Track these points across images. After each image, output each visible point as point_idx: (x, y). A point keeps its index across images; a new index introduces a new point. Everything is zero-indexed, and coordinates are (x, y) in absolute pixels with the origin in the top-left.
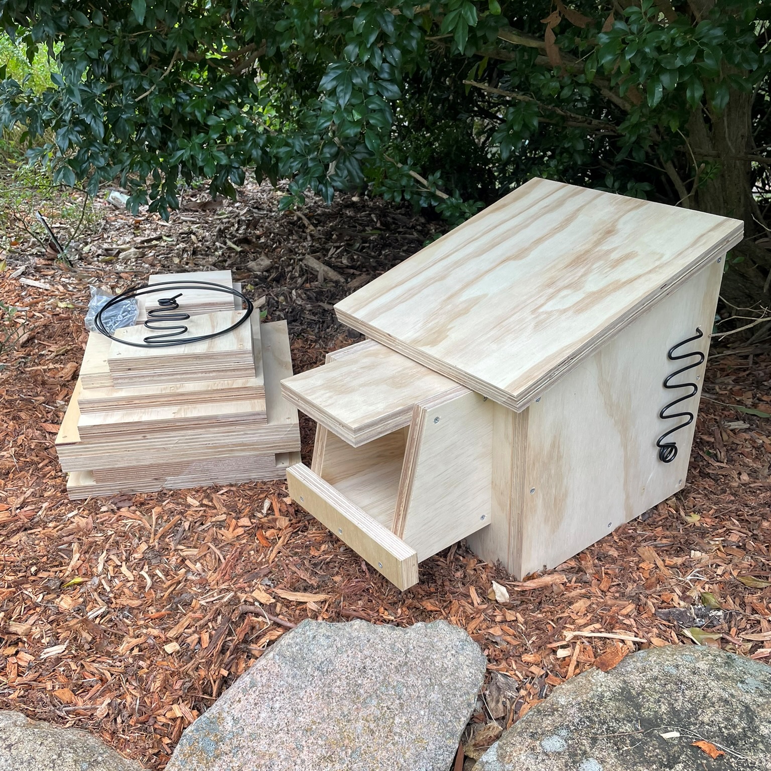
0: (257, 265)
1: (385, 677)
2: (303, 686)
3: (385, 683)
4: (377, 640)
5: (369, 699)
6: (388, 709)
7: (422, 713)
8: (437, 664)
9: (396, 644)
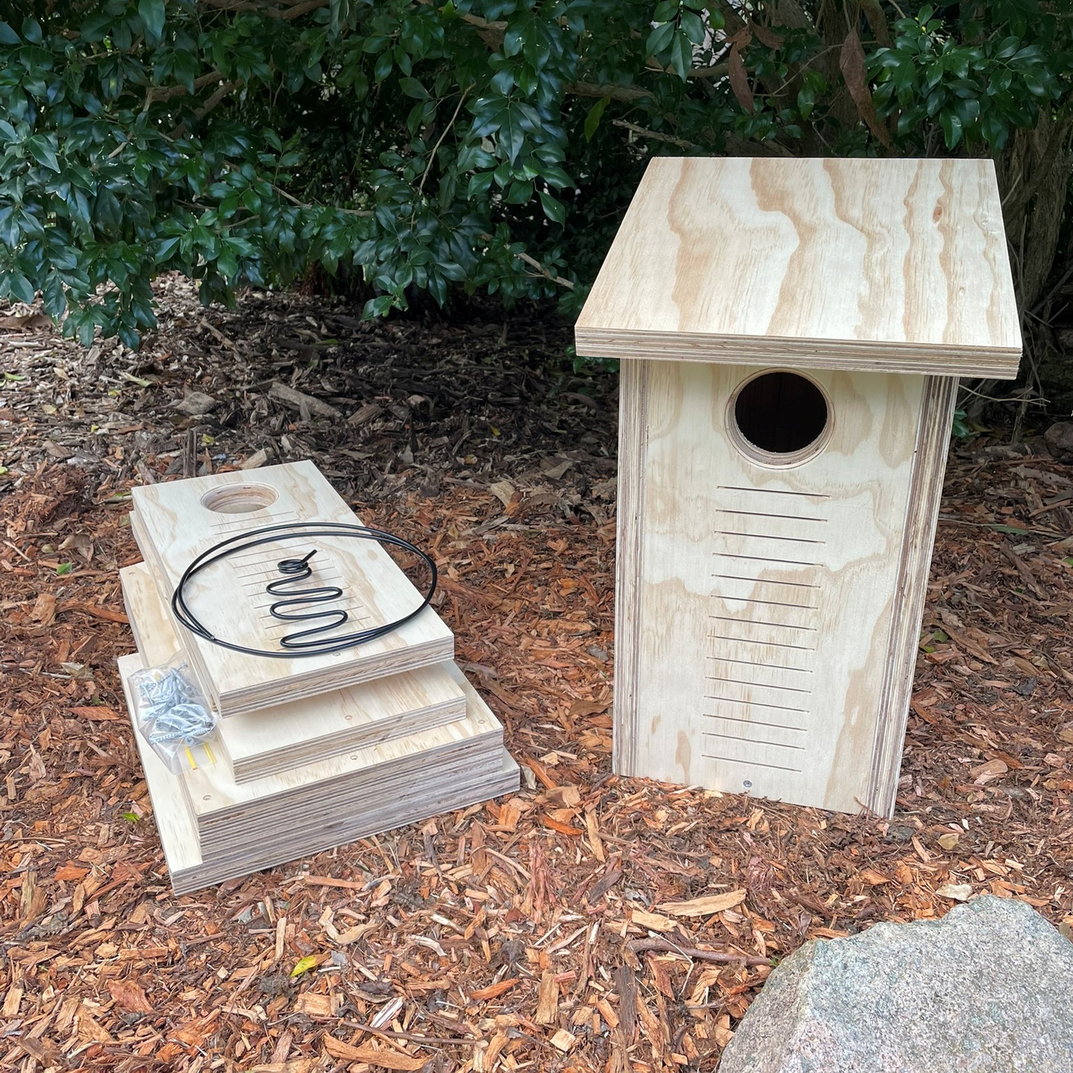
0: (193, 404)
1: (970, 1001)
2: (874, 1048)
3: (974, 1011)
4: (930, 948)
5: (966, 1042)
6: (998, 1049)
7: (1042, 1041)
8: (1016, 963)
9: (954, 946)
